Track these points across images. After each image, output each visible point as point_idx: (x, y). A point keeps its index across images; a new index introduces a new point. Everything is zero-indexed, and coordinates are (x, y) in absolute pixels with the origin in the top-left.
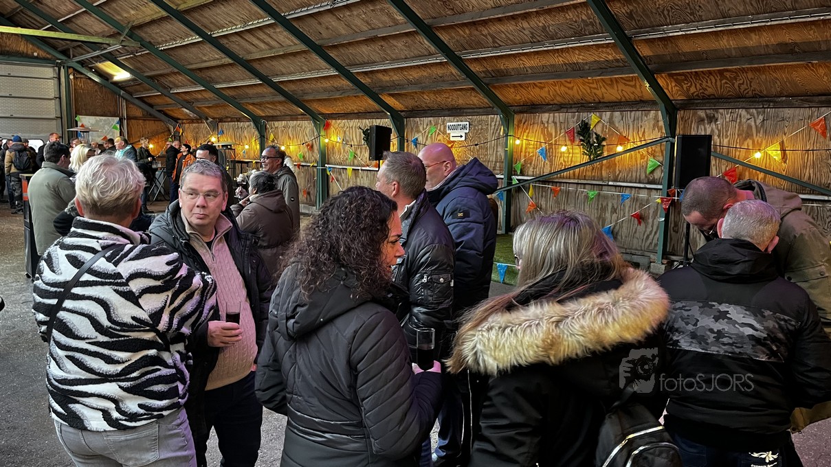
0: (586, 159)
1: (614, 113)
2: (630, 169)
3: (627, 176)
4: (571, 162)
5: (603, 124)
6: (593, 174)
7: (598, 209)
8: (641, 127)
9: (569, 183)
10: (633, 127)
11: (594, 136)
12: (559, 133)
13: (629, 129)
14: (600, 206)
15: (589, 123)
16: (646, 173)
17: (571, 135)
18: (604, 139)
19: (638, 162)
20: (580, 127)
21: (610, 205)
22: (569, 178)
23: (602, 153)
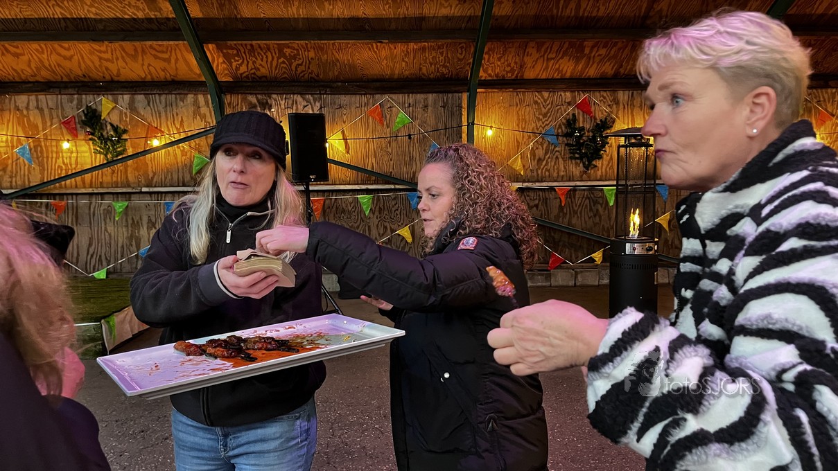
0: (100, 159)
1: (136, 96)
2: (167, 169)
3: (166, 178)
4: (77, 163)
5: (121, 112)
6: (114, 179)
7: (127, 226)
8: (177, 115)
9: (77, 194)
10: (166, 114)
11: (109, 127)
12: (49, 124)
13: (160, 117)
14: (130, 222)
15: (99, 109)
16: (191, 173)
17: (70, 128)
18: (125, 131)
19: (179, 160)
20: (85, 115)
21: (145, 220)
22: (76, 187)
23: (124, 150)
